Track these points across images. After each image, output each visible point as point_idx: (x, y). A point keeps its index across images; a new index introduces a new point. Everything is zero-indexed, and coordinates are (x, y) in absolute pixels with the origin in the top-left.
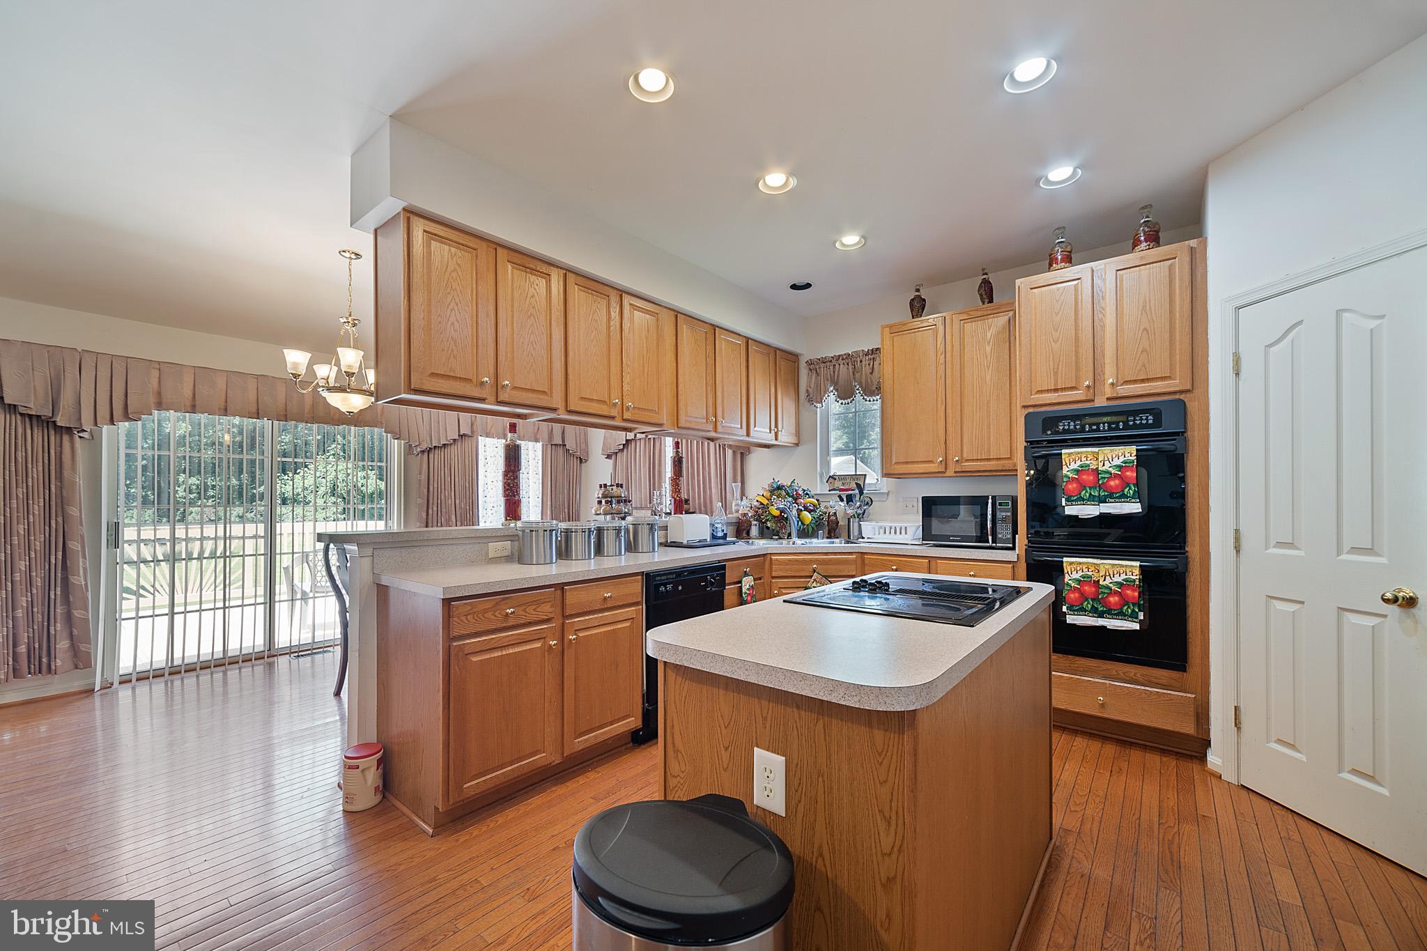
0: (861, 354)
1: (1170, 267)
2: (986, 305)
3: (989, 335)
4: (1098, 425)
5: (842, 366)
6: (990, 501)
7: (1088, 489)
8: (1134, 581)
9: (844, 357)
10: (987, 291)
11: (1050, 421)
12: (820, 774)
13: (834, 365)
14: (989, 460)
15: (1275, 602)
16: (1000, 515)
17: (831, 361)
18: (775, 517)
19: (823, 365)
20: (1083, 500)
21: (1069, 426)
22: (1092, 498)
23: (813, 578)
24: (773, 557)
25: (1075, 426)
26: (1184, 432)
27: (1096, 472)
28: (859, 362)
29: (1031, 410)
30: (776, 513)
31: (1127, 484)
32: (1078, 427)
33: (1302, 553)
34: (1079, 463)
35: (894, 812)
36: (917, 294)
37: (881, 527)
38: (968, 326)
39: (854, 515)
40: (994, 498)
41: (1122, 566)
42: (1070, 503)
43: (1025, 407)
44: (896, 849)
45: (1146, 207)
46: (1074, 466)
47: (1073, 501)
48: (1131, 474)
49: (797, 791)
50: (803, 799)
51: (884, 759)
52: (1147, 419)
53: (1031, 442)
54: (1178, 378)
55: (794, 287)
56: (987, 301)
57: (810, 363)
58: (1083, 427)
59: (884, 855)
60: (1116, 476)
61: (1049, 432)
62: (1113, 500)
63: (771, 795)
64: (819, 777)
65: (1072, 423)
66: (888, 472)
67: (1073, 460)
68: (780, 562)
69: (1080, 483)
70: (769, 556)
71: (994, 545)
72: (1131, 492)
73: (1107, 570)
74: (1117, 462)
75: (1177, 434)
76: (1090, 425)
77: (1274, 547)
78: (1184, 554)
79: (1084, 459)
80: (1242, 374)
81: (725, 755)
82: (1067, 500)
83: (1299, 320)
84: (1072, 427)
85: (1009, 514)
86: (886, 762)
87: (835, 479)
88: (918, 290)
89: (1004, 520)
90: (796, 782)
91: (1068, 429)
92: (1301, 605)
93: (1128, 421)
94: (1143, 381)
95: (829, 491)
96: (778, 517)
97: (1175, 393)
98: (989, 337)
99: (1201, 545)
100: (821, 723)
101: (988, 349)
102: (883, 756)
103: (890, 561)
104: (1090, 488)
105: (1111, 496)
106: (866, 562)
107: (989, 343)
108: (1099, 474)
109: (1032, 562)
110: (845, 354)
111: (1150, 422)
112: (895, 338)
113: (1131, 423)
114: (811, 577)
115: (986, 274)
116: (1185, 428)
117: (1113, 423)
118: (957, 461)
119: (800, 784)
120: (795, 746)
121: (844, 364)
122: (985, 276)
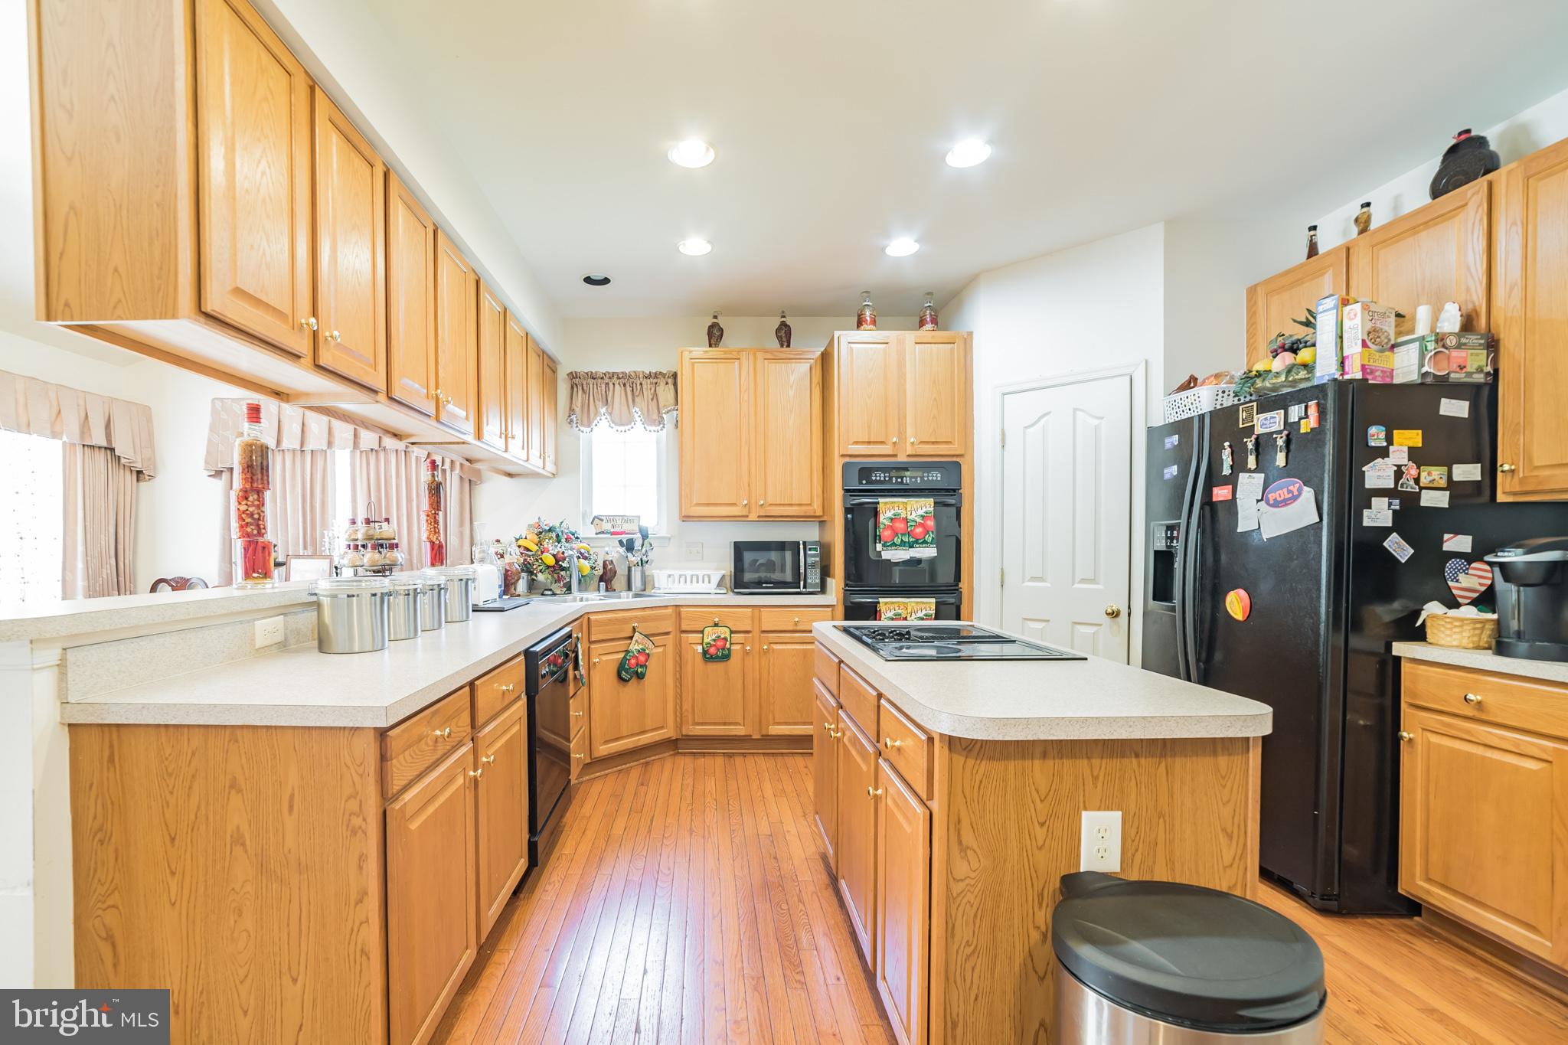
0: (641, 376)
1: (952, 350)
2: (785, 349)
3: (792, 379)
4: (902, 478)
5: (617, 386)
6: (801, 546)
7: (900, 535)
8: (931, 615)
9: (621, 376)
10: (784, 335)
11: (865, 472)
12: (1161, 815)
13: (607, 384)
14: (791, 505)
15: (1029, 622)
16: (810, 560)
17: (602, 378)
18: (548, 567)
19: (591, 381)
20: (896, 545)
21: (880, 477)
22: (903, 543)
23: (634, 639)
24: (591, 617)
25: (885, 477)
26: (959, 489)
27: (906, 520)
28: (638, 384)
29: (848, 460)
30: (551, 561)
31: (927, 532)
32: (887, 479)
33: (1047, 585)
34: (892, 512)
35: (1236, 826)
36: (715, 321)
37: (670, 576)
38: (770, 365)
39: (637, 563)
40: (805, 543)
41: (923, 603)
42: (885, 549)
43: (843, 456)
44: (1237, 858)
45: (929, 294)
46: (889, 514)
47: (888, 546)
48: (931, 523)
49: (1133, 841)
50: (1141, 846)
51: (1227, 781)
52: (936, 476)
53: (847, 491)
54: (956, 443)
55: (588, 280)
56: (786, 344)
57: (573, 376)
58: (891, 478)
59: (1225, 868)
60: (921, 525)
61: (864, 482)
62: (918, 546)
63: (1105, 855)
64: (1159, 818)
65: (882, 475)
66: (686, 514)
67: (889, 509)
68: (599, 623)
69: (894, 530)
70: (586, 617)
71: (804, 590)
72: (930, 539)
73: (913, 607)
74: (921, 512)
75: (954, 490)
76: (897, 478)
77: (1029, 581)
78: (957, 590)
79: (896, 508)
80: (1006, 448)
81: (1040, 833)
82: (884, 545)
83: (1047, 411)
84: (882, 479)
85: (818, 559)
86: (1229, 784)
87: (602, 520)
88: (715, 317)
89: (813, 565)
90: (1133, 831)
91: (880, 480)
92: (1046, 623)
93: (924, 477)
94: (933, 443)
95: (597, 534)
96: (553, 567)
97: (953, 456)
98: (792, 382)
99: (968, 583)
100: (1163, 765)
101: (791, 393)
102: (1226, 779)
103: (711, 613)
104: (902, 535)
105: (916, 542)
106: (683, 616)
107: (792, 387)
108: (908, 522)
109: (850, 605)
110: (623, 373)
111: (939, 479)
112: (696, 365)
113: (926, 479)
114: (631, 638)
115: (784, 317)
116: (961, 486)
117: (914, 477)
118: (762, 505)
119: (1137, 833)
120: (1133, 797)
121: (619, 384)
122: (783, 319)
